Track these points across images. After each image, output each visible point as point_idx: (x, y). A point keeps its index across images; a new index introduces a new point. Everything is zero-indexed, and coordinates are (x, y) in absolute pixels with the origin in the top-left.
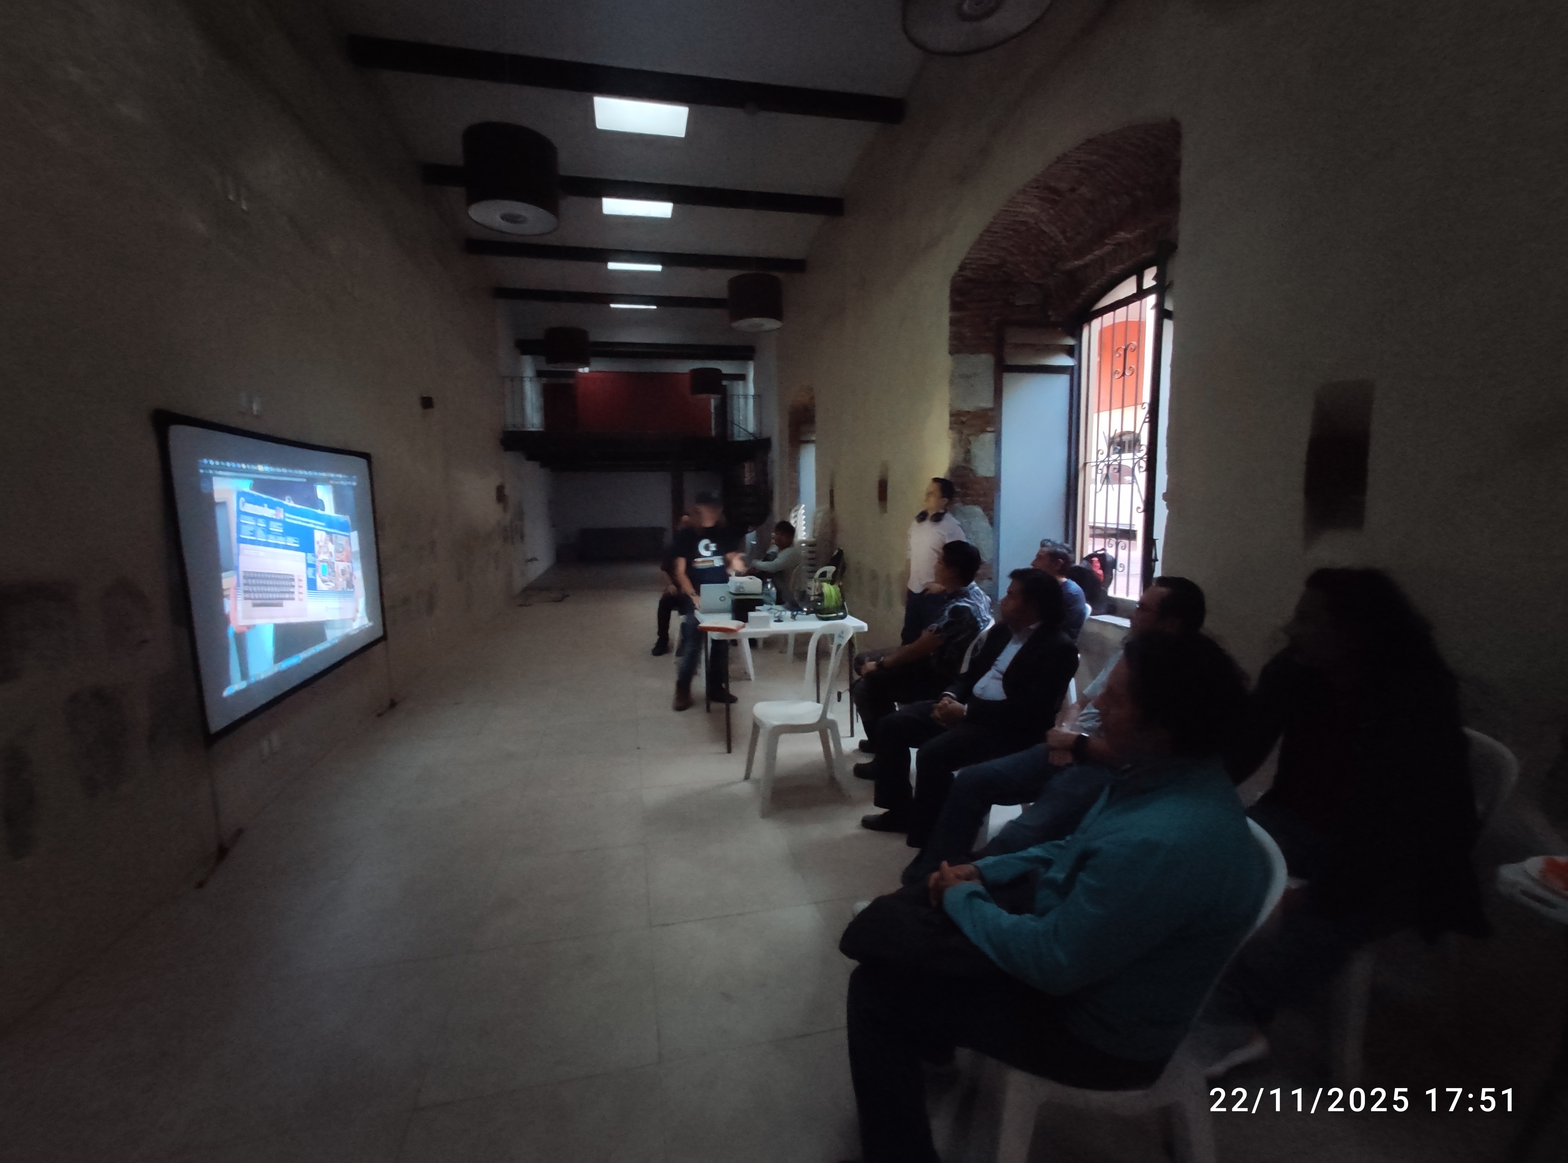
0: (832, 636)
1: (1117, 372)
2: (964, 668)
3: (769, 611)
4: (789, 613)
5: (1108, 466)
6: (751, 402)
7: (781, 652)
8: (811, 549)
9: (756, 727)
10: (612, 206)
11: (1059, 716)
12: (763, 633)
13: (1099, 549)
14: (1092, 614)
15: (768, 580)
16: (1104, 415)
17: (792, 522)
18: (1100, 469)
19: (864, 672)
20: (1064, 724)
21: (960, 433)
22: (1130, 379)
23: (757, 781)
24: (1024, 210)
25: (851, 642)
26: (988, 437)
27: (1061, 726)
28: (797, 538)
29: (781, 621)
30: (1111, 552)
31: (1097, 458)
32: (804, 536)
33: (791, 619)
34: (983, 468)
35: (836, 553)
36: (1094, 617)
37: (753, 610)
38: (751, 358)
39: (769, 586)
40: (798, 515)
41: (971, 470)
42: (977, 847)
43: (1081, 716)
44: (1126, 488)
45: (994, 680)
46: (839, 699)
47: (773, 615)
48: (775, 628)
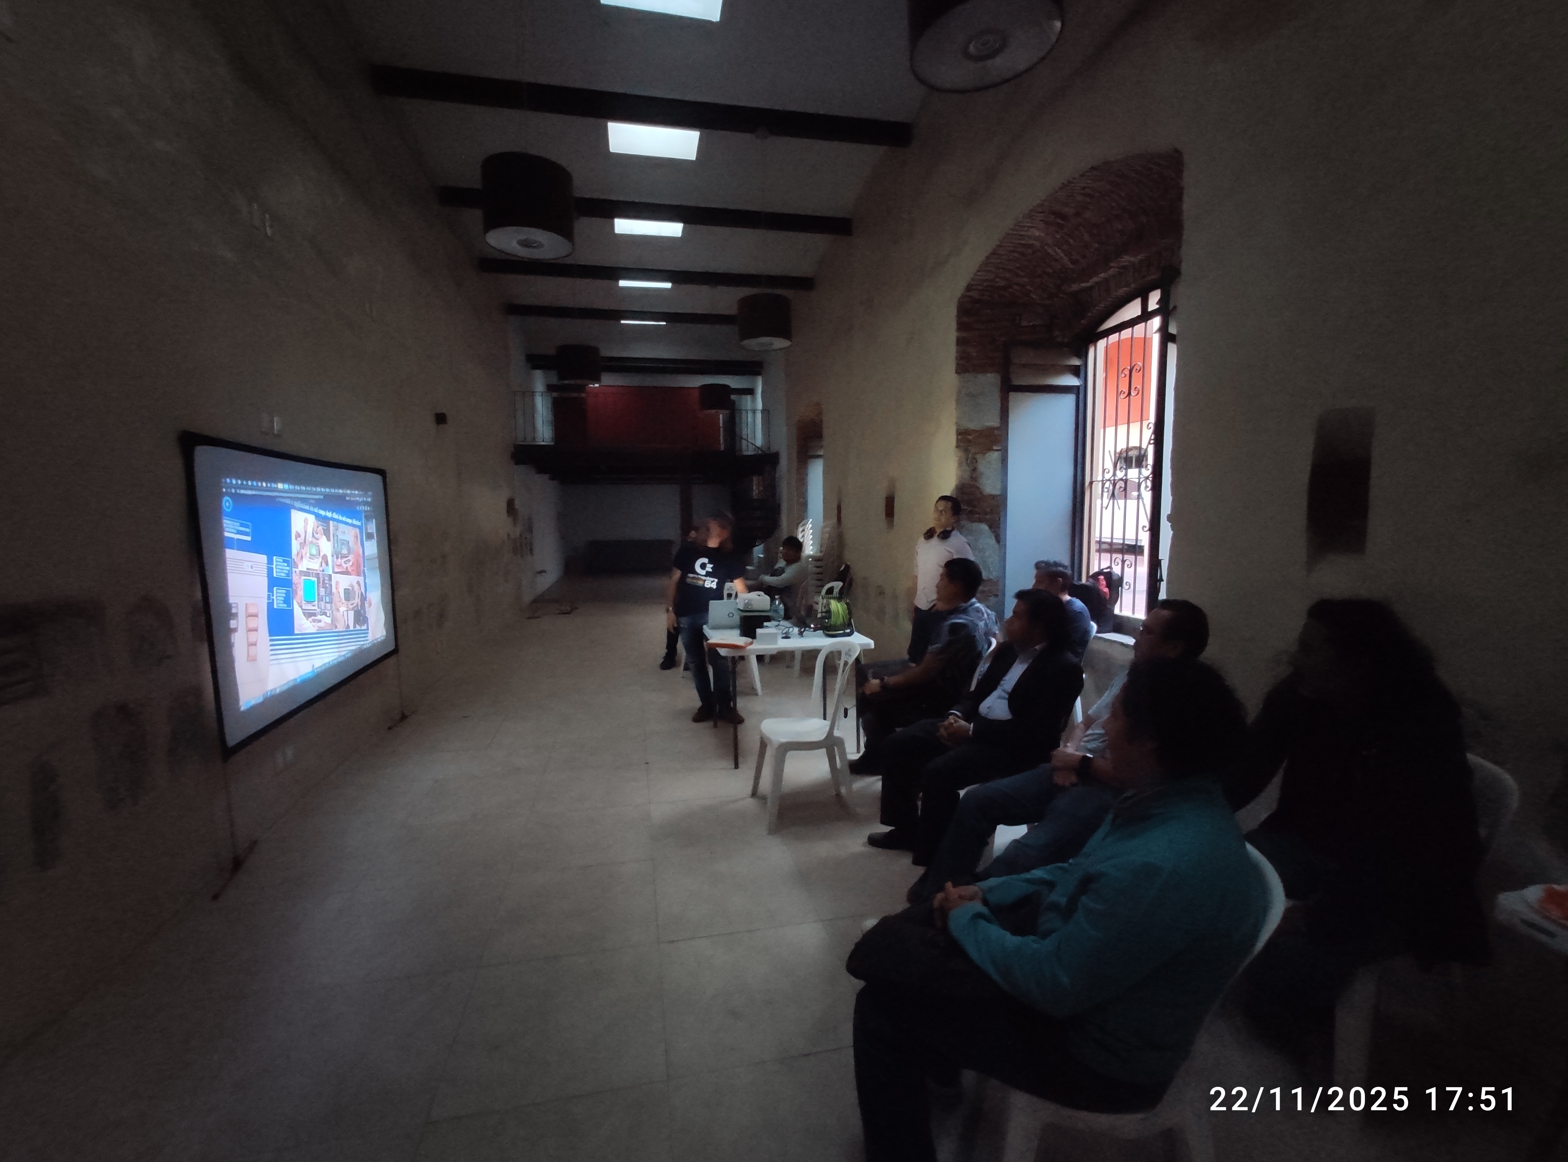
0: (839, 653)
1: (1123, 392)
3: (777, 628)
4: (796, 630)
5: (1114, 485)
6: (759, 416)
7: (788, 667)
8: (819, 564)
9: (764, 744)
10: (624, 226)
11: (1064, 736)
12: (772, 649)
13: (1106, 566)
14: (1098, 632)
15: (777, 597)
16: (1110, 431)
17: (800, 537)
18: (1106, 488)
19: (869, 689)
20: (1069, 744)
21: (966, 450)
22: (1135, 399)
23: (764, 799)
24: (1029, 233)
26: (994, 456)
27: (1066, 746)
28: (804, 552)
29: (788, 638)
30: (1117, 570)
31: (1103, 477)
32: (811, 550)
33: (799, 636)
34: (990, 487)
35: (843, 568)
36: (1100, 635)
37: (762, 627)
38: (758, 374)
39: (777, 602)
40: (806, 530)
41: (978, 488)
42: (981, 867)
43: (1085, 736)
44: (1132, 504)
45: (1000, 700)
46: (846, 716)
47: (781, 631)
48: (783, 644)
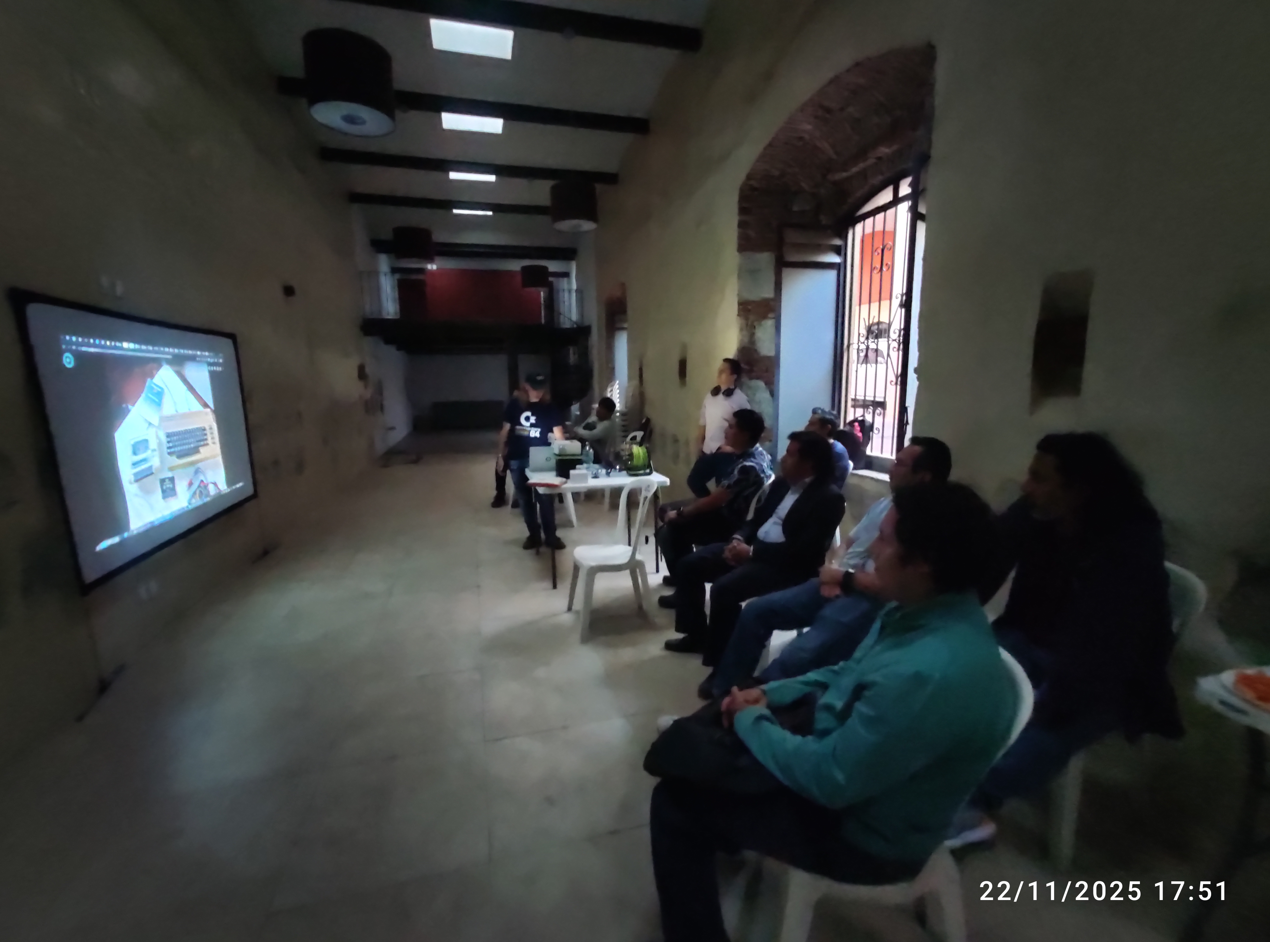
0: (641, 489)
1: (876, 268)
2: (750, 516)
3: (587, 469)
4: (604, 471)
5: (867, 348)
6: (574, 294)
7: (600, 504)
8: (626, 417)
9: (576, 568)
10: (451, 121)
11: (828, 554)
12: (584, 487)
13: (860, 415)
14: (854, 468)
15: (587, 443)
16: (865, 307)
17: (610, 395)
18: (861, 351)
19: (666, 519)
20: (833, 562)
21: (747, 319)
23: (577, 612)
24: (801, 127)
25: (656, 495)
26: (769, 323)
27: (831, 563)
29: (598, 477)
30: (869, 418)
31: (859, 341)
33: (606, 476)
34: (765, 349)
35: (644, 421)
36: (855, 472)
37: (574, 468)
38: (573, 259)
40: (613, 390)
43: (847, 554)
44: (882, 366)
45: (775, 526)
46: (646, 542)
47: (591, 473)
48: (592, 483)
